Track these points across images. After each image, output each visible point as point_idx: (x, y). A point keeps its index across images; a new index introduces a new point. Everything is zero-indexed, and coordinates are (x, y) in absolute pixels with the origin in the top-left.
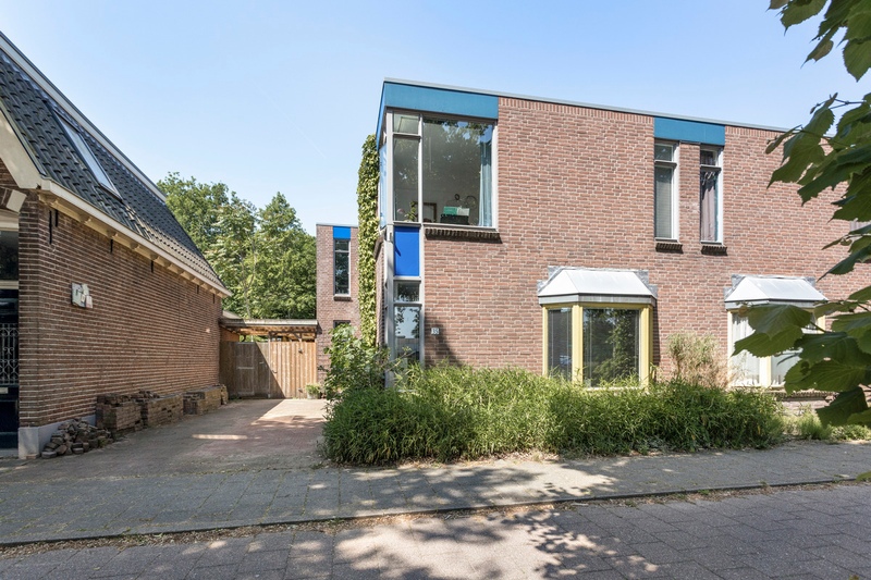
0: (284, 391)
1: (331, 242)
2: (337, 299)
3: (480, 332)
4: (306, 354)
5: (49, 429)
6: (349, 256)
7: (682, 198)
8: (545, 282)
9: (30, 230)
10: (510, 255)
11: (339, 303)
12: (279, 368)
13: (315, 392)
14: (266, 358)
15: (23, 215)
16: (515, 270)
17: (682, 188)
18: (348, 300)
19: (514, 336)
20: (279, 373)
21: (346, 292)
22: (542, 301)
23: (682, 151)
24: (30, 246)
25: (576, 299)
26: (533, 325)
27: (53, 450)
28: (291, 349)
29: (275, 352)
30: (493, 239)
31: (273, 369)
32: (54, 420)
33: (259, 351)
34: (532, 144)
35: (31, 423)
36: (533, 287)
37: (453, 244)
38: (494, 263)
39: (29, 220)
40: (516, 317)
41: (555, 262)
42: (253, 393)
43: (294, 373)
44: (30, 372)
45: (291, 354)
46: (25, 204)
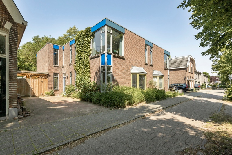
0: (36, 94)
1: (53, 50)
2: (54, 66)
3: (122, 79)
4: (44, 83)
6: (58, 54)
7: (148, 55)
9: (14, 37)
10: (126, 63)
11: (55, 68)
12: (34, 87)
13: (49, 94)
14: (29, 84)
15: (11, 31)
16: (127, 66)
17: (148, 54)
18: (58, 67)
19: (127, 80)
20: (34, 88)
21: (57, 64)
22: (131, 73)
23: (148, 47)
24: (14, 43)
25: (138, 73)
26: (129, 78)
28: (39, 81)
29: (33, 82)
30: (124, 59)
31: (32, 87)
33: (26, 81)
34: (130, 40)
35: (14, 107)
36: (130, 70)
37: (117, 59)
38: (124, 64)
39: (14, 34)
40: (127, 76)
42: (24, 95)
43: (40, 88)
44: (14, 88)
45: (39, 82)
46: (12, 27)
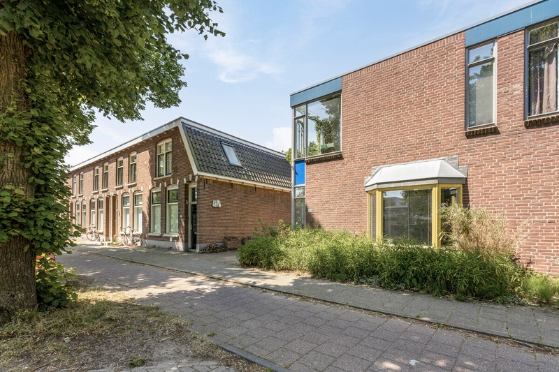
5: (204, 245)
8: (369, 178)
10: (349, 165)
16: (351, 173)
19: (350, 212)
22: (367, 189)
25: (375, 187)
26: (361, 204)
27: (203, 251)
32: (206, 242)
35: (200, 243)
36: (362, 181)
38: (339, 171)
40: (351, 201)
41: (376, 164)
